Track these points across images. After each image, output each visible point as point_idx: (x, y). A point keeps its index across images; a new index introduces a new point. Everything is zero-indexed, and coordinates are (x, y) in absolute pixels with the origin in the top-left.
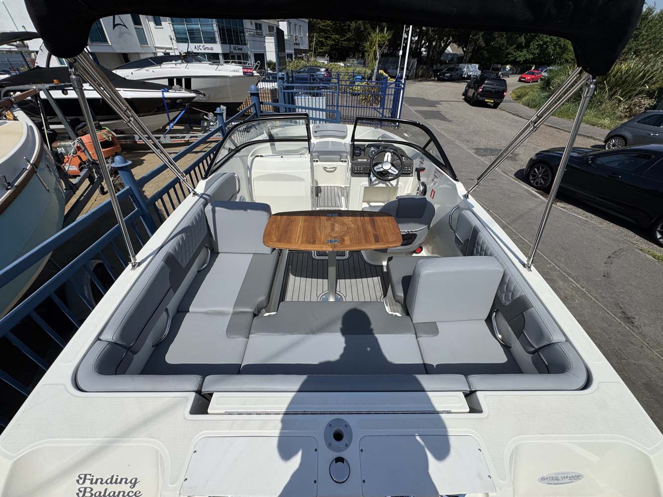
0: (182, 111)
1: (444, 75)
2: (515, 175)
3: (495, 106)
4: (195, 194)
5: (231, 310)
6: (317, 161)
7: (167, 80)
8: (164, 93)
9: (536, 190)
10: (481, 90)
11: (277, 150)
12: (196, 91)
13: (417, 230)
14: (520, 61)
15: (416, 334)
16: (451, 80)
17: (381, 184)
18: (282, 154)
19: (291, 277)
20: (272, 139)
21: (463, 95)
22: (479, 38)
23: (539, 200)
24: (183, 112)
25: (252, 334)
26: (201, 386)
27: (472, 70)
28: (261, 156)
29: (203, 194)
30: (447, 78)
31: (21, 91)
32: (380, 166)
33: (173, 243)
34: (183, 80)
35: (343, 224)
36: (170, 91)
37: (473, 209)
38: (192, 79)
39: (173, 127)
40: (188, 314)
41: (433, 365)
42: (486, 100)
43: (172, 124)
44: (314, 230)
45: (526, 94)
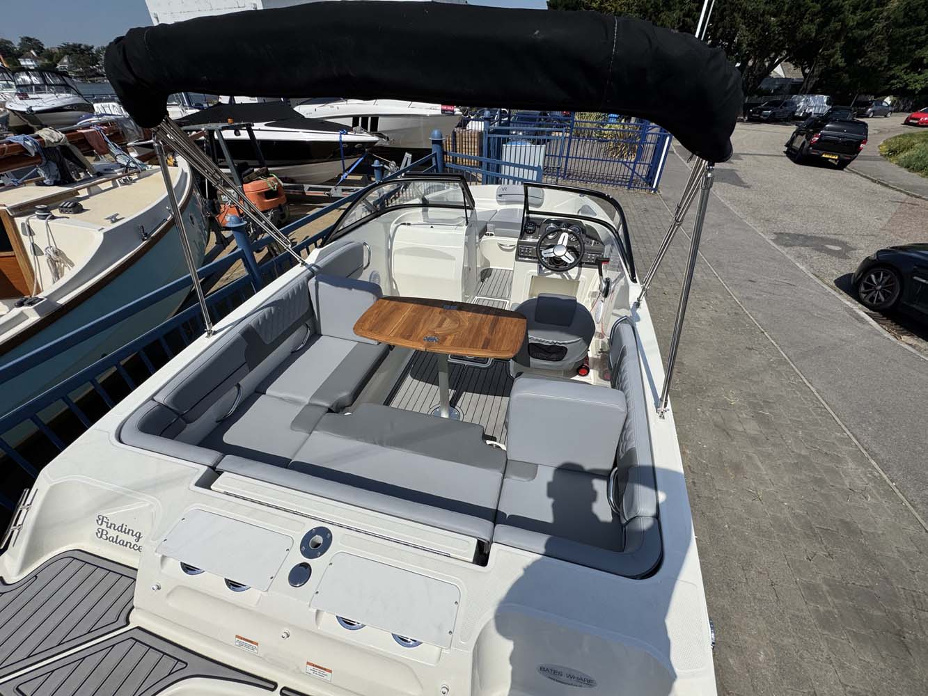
0: (361, 157)
1: (760, 113)
2: (835, 281)
3: (841, 165)
4: (304, 264)
5: (307, 400)
6: (492, 235)
7: (352, 119)
8: (342, 135)
9: (868, 311)
10: (817, 138)
11: (430, 217)
12: (380, 135)
13: (566, 342)
14: (916, 89)
15: (504, 474)
16: (773, 120)
17: (554, 274)
18: (432, 223)
19: (409, 378)
20: (425, 204)
21: (787, 145)
22: (834, 54)
23: (867, 327)
24: (361, 159)
25: (316, 430)
26: (218, 463)
27: (817, 104)
28: (409, 224)
29: (313, 265)
30: (765, 118)
31: (197, 131)
32: (551, 250)
33: (260, 314)
34: (370, 119)
35: (457, 320)
36: (349, 133)
37: (637, 323)
38: (380, 118)
39: (346, 177)
40: (263, 396)
41: (505, 515)
42: (824, 156)
43: (346, 174)
44: (417, 323)
45: (912, 146)
